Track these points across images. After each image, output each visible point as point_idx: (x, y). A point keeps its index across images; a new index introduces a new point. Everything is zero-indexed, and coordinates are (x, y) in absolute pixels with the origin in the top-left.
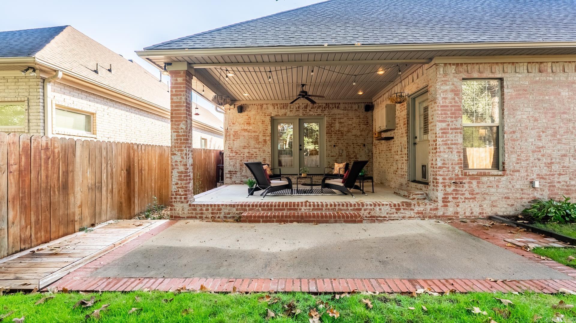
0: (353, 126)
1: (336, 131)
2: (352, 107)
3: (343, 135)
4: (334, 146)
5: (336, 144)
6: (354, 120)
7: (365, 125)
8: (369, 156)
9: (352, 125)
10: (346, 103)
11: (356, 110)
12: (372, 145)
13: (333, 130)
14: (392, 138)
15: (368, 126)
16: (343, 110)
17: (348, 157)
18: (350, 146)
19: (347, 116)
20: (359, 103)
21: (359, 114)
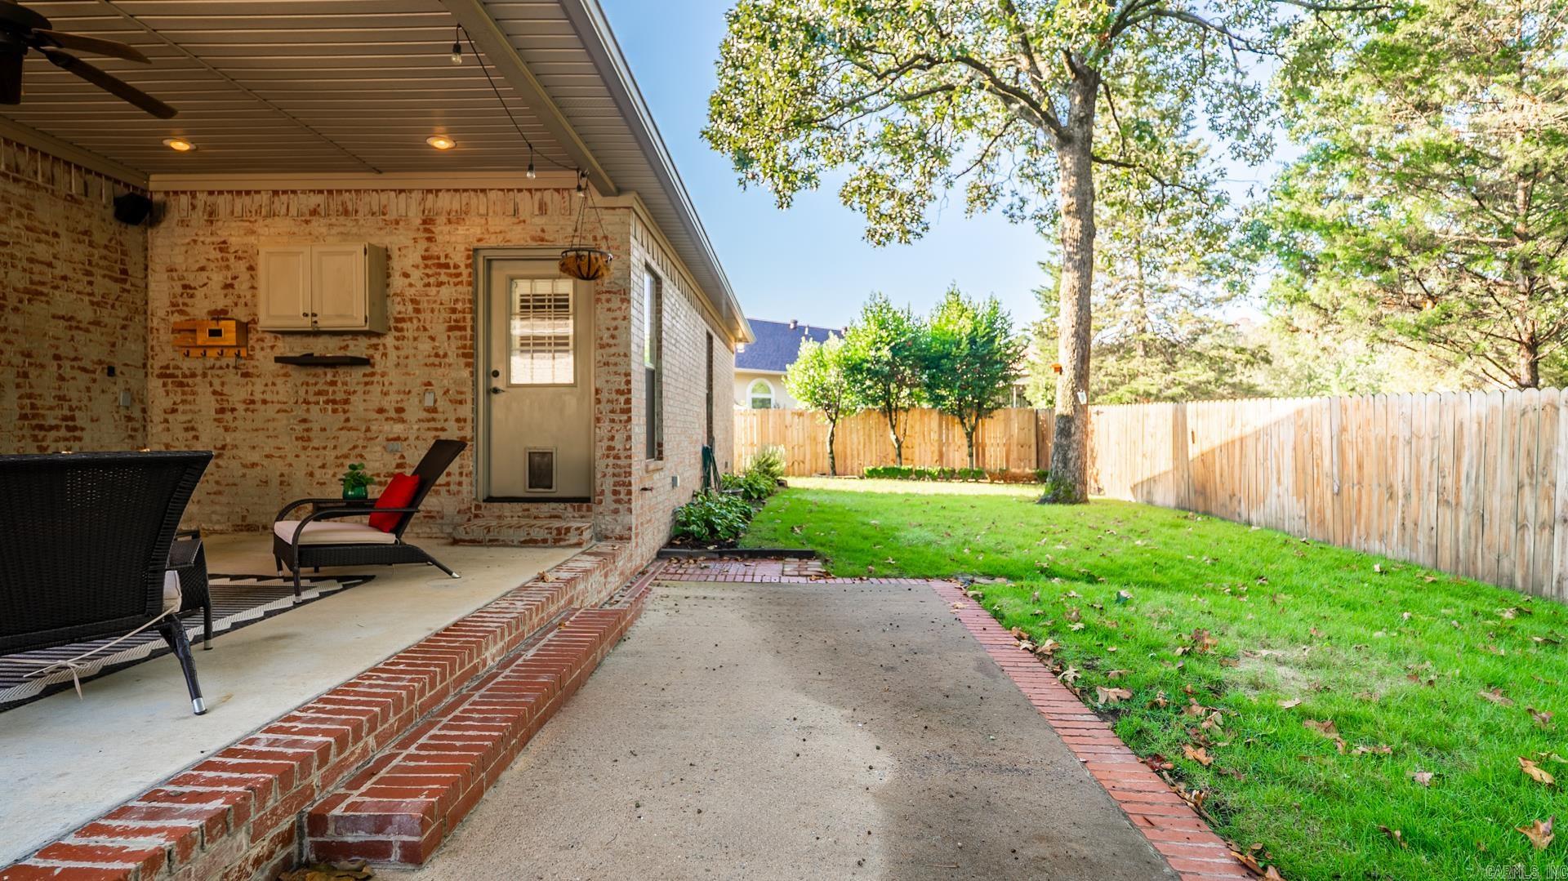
0: (58, 272)
2: (52, 180)
6: (65, 245)
7: (116, 280)
8: (129, 419)
9: (50, 265)
10: (21, 146)
11: (71, 198)
12: (141, 373)
14: (366, 362)
15: (127, 286)
17: (34, 422)
18: (42, 366)
19: (25, 212)
20: (89, 171)
21: (87, 222)
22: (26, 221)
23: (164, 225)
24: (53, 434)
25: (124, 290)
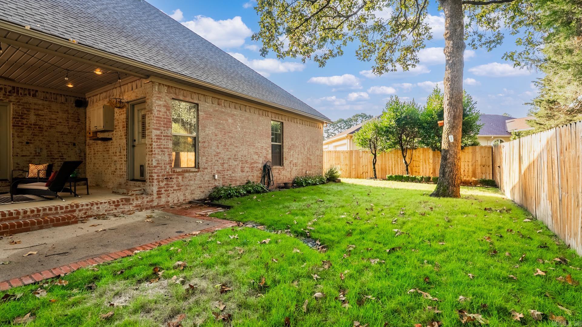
0: (58, 121)
1: (31, 125)
2: (56, 99)
3: (42, 131)
4: (27, 143)
5: (30, 140)
6: (60, 114)
7: (76, 122)
8: (80, 156)
9: (56, 120)
10: (47, 93)
11: (62, 103)
12: (84, 145)
13: (25, 123)
14: (111, 139)
15: (80, 123)
16: (43, 100)
17: (51, 157)
18: (53, 144)
19: (49, 108)
20: (67, 96)
21: (67, 108)
22: (49, 110)
23: (89, 105)
24: (57, 160)
25: (78, 124)
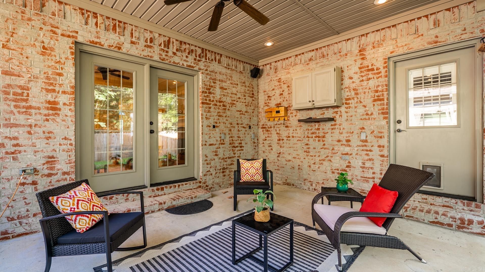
0: (238, 96)
1: (217, 101)
2: (236, 67)
3: (225, 109)
4: (214, 127)
5: (216, 123)
6: (239, 87)
7: (251, 97)
9: (236, 94)
10: (229, 58)
11: (241, 72)
12: (257, 127)
13: (212, 99)
14: (332, 119)
16: (226, 67)
17: (233, 145)
18: (234, 127)
19: (230, 78)
20: (245, 63)
21: (244, 79)
22: (231, 81)
23: (262, 77)
24: (237, 149)
25: (253, 100)
